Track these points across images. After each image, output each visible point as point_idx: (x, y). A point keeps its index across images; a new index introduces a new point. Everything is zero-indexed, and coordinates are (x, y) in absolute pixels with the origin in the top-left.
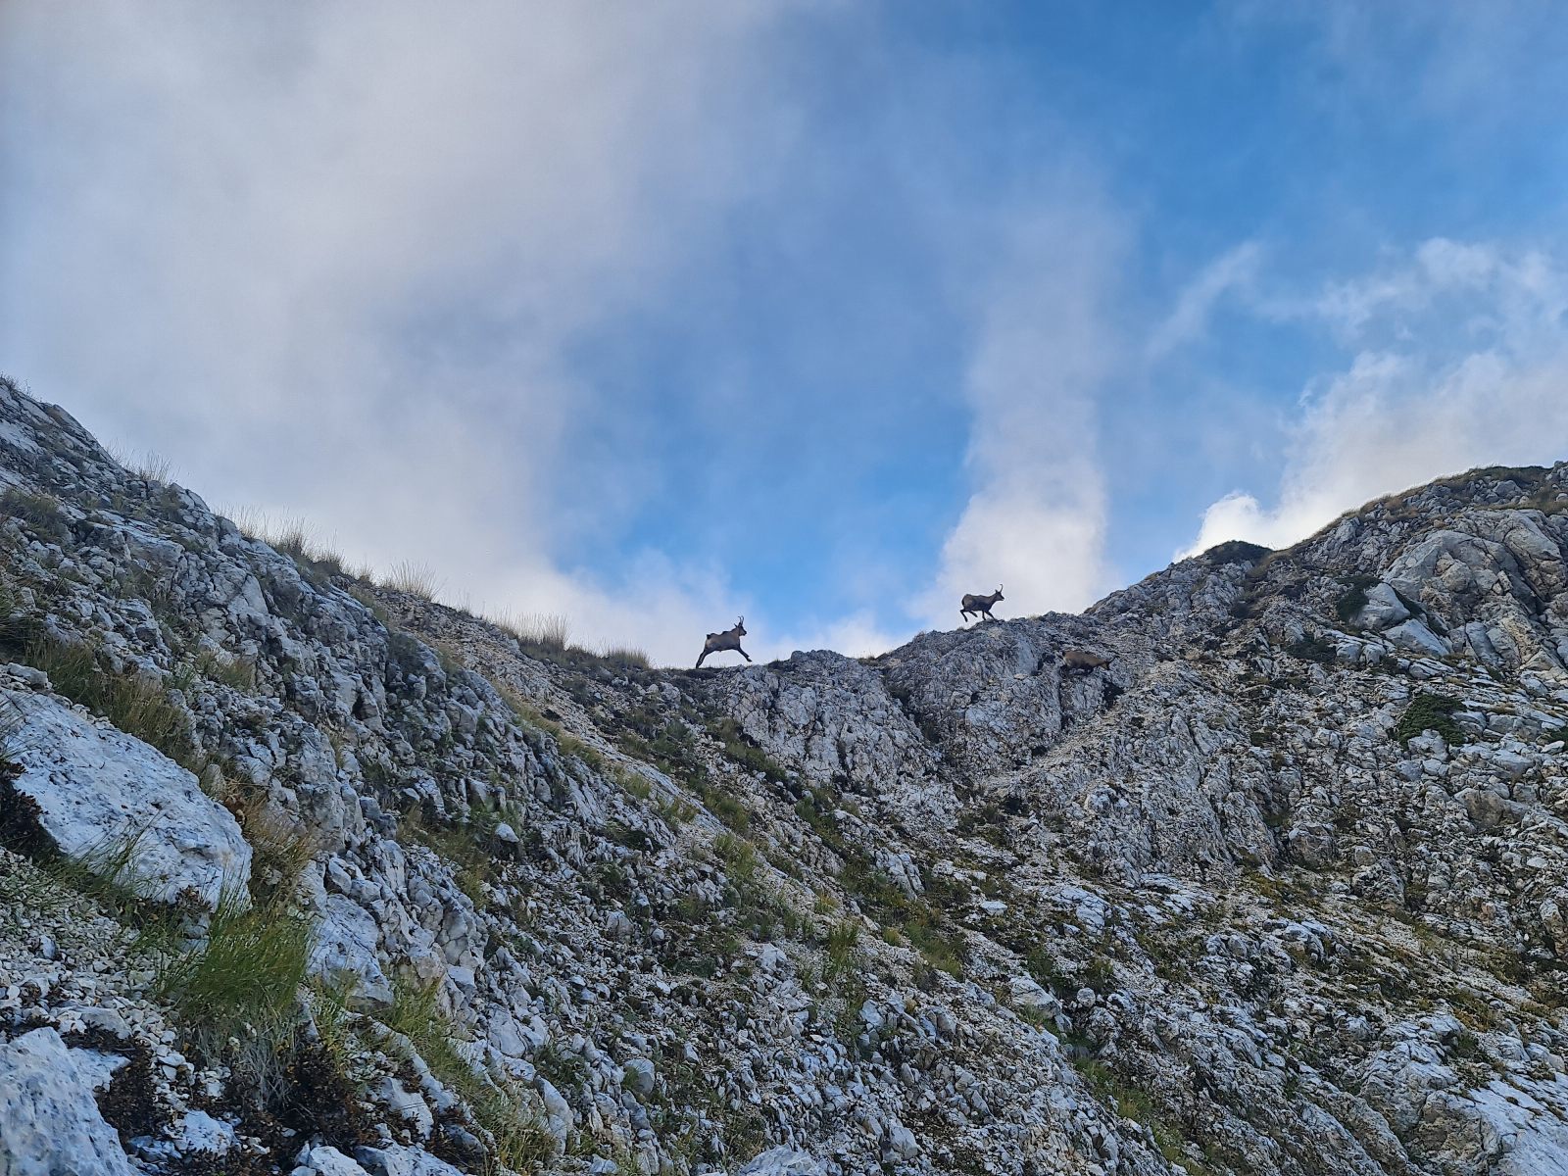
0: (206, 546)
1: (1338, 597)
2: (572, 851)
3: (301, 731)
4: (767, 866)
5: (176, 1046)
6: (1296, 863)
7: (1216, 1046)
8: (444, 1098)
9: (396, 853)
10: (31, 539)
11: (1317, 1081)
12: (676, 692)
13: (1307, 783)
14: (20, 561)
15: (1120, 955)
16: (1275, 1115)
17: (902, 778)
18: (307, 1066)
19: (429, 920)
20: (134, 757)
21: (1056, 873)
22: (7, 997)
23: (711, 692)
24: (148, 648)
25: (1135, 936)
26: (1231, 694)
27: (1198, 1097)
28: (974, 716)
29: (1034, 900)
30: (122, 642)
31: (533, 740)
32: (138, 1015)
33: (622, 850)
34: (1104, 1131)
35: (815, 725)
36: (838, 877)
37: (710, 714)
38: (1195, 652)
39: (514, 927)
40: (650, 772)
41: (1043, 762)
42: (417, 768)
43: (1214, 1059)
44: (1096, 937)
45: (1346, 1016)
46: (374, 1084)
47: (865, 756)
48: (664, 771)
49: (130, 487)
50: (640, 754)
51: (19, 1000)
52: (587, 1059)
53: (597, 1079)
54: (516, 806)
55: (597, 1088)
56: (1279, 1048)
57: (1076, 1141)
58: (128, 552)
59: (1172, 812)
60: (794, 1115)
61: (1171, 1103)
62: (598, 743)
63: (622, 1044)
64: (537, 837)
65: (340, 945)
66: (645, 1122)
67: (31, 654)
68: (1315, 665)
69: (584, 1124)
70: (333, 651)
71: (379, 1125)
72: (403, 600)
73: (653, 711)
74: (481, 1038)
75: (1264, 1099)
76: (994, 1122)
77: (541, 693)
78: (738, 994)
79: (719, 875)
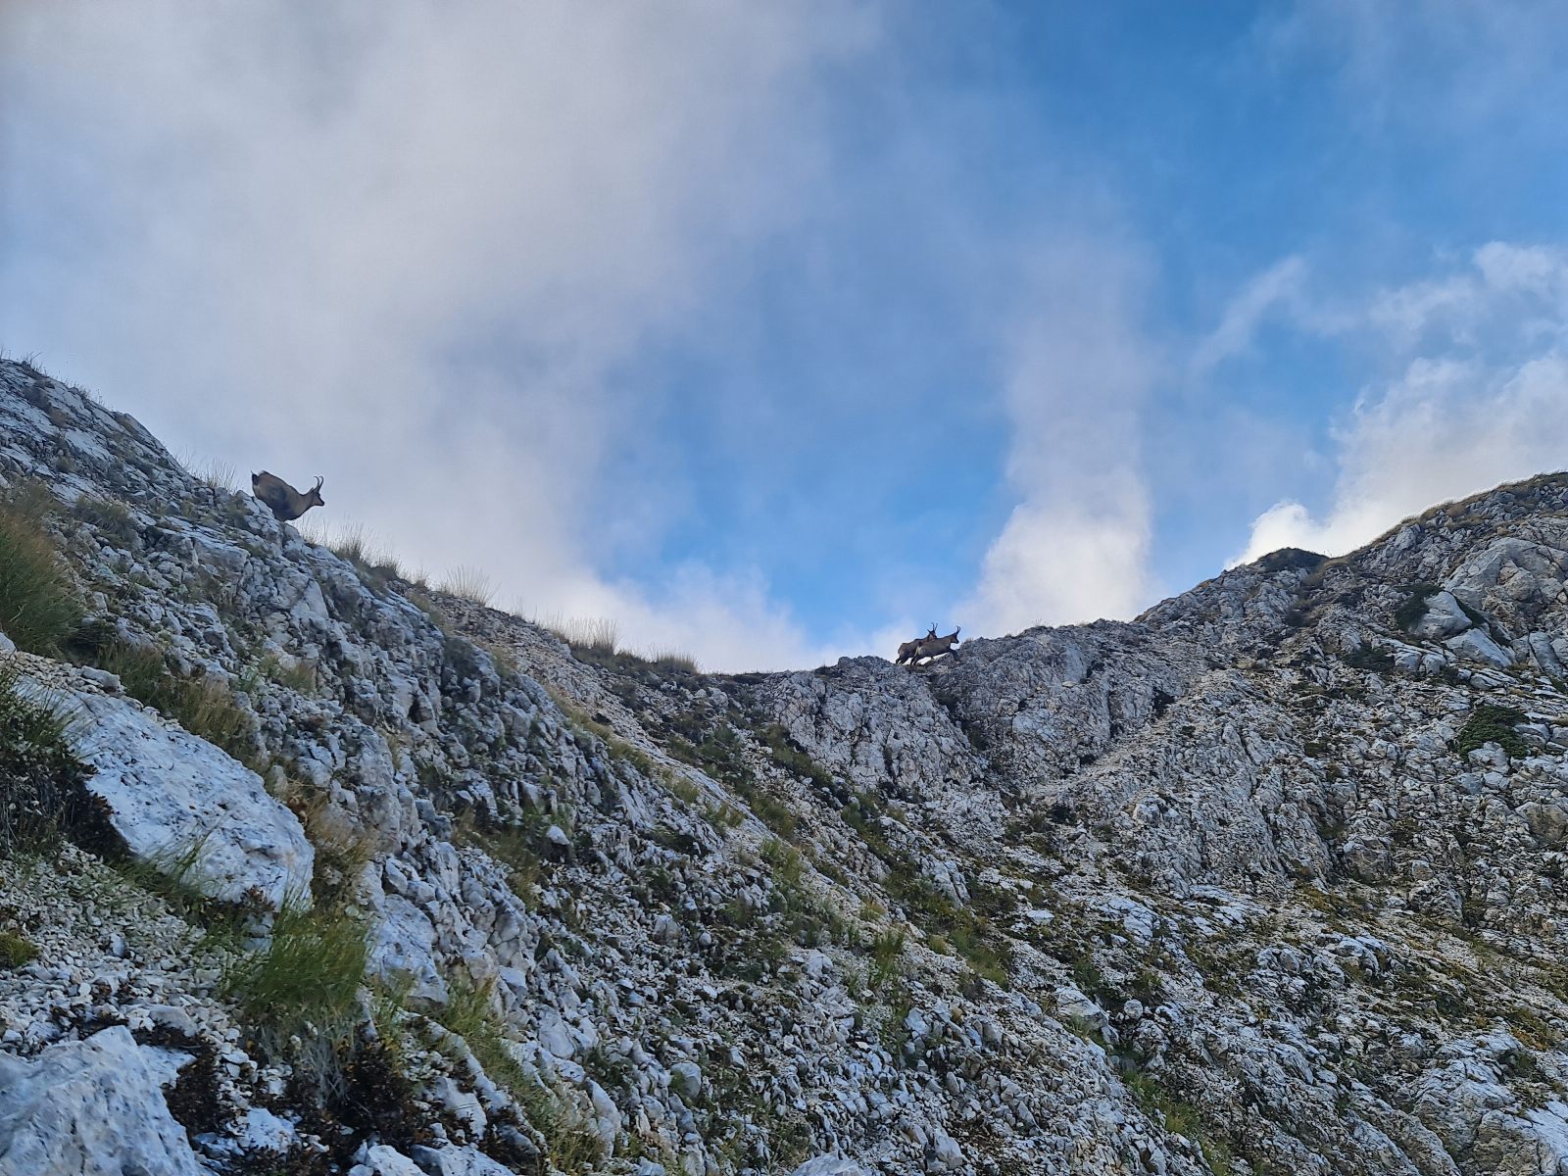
0: (271, 552)
1: (1397, 605)
2: (621, 854)
3: (360, 733)
4: (813, 872)
5: (241, 1044)
6: (1350, 877)
7: (1266, 1061)
8: (497, 1098)
9: (451, 855)
10: (103, 545)
11: (1369, 1098)
12: (724, 697)
13: (1363, 795)
14: (93, 566)
15: (1169, 967)
16: (1326, 1132)
17: (948, 785)
18: (366, 1065)
19: (481, 921)
20: (198, 759)
21: (1103, 882)
22: (79, 994)
23: (758, 697)
24: (215, 652)
25: (1183, 948)
26: (1284, 704)
27: (1247, 1113)
28: (1022, 723)
29: (1081, 910)
30: (190, 645)
31: (584, 744)
32: (204, 1013)
33: (670, 854)
34: (1152, 1146)
35: (862, 731)
36: (884, 884)
37: (757, 719)
38: (1248, 660)
39: (564, 929)
40: (698, 777)
41: (1091, 771)
42: (470, 771)
43: (1264, 1075)
44: (1144, 948)
45: (1401, 1033)
46: (430, 1083)
47: (912, 762)
48: (712, 776)
49: (197, 494)
50: (688, 758)
51: (90, 997)
52: (635, 1062)
53: (644, 1082)
54: (567, 810)
55: (644, 1091)
56: (1331, 1064)
57: (1123, 1155)
58: (196, 557)
59: (1222, 822)
60: (839, 1122)
61: (1219, 1118)
62: (646, 747)
63: (669, 1048)
64: (587, 840)
65: (397, 945)
66: (692, 1126)
67: (103, 658)
68: (1372, 675)
69: (632, 1127)
70: (390, 654)
71: (435, 1125)
72: (457, 605)
73: (701, 715)
74: (532, 1039)
75: (1315, 1115)
76: (1040, 1134)
77: (591, 698)
78: (785, 1000)
79: (766, 880)
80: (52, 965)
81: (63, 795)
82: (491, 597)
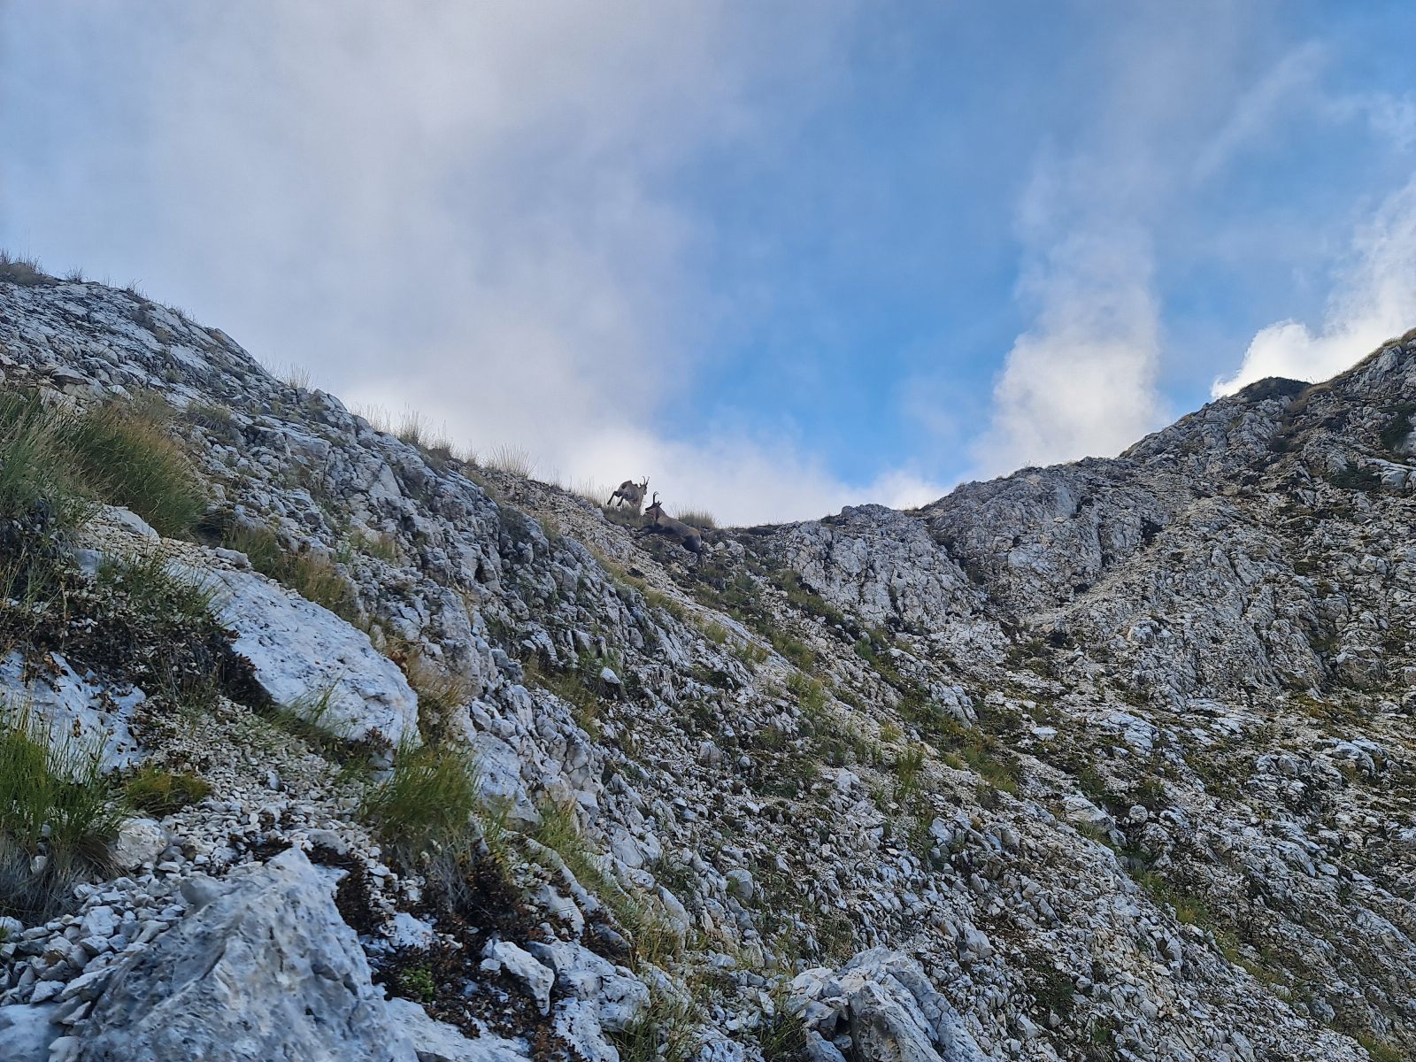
0: (348, 441)
1: (1381, 425)
2: (665, 690)
3: (440, 594)
4: (834, 700)
5: (382, 859)
6: (1345, 685)
7: (1269, 858)
8: (590, 902)
9: (524, 696)
10: (213, 443)
11: (1371, 888)
12: (741, 548)
13: (1354, 609)
14: (208, 462)
15: (1171, 775)
16: (1330, 919)
17: (950, 618)
18: (483, 875)
19: (555, 752)
20: (319, 621)
21: (1102, 700)
22: (249, 823)
23: (771, 546)
24: (314, 530)
25: (1184, 757)
26: (1272, 526)
27: (1253, 905)
28: (1017, 558)
29: (1083, 726)
30: (295, 526)
31: (625, 595)
32: (350, 834)
33: (707, 688)
34: (1167, 935)
35: (868, 572)
36: (898, 709)
37: (772, 567)
38: (1234, 487)
39: (623, 756)
40: (724, 620)
41: (1086, 599)
42: (531, 623)
43: (1267, 869)
44: (1146, 758)
45: (1399, 827)
46: (534, 889)
47: (915, 599)
48: (737, 619)
49: (284, 395)
50: (714, 604)
51: (259, 825)
52: (695, 870)
53: (705, 887)
54: (615, 653)
55: (706, 894)
56: (1332, 858)
57: (1141, 944)
58: (288, 450)
59: (1215, 640)
60: (877, 918)
61: (1226, 910)
62: (676, 596)
63: (722, 857)
64: (635, 679)
65: (492, 775)
66: (750, 924)
67: (228, 539)
68: (1359, 494)
69: (698, 925)
70: (455, 525)
71: (543, 924)
72: (504, 479)
73: (722, 566)
74: (607, 852)
75: (1318, 905)
76: (1061, 927)
77: (625, 554)
78: (819, 813)
79: (794, 708)
80: (224, 800)
81: (215, 657)
82: (532, 470)
